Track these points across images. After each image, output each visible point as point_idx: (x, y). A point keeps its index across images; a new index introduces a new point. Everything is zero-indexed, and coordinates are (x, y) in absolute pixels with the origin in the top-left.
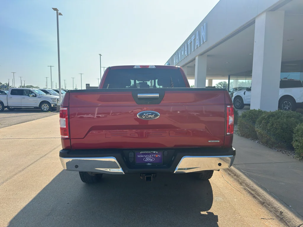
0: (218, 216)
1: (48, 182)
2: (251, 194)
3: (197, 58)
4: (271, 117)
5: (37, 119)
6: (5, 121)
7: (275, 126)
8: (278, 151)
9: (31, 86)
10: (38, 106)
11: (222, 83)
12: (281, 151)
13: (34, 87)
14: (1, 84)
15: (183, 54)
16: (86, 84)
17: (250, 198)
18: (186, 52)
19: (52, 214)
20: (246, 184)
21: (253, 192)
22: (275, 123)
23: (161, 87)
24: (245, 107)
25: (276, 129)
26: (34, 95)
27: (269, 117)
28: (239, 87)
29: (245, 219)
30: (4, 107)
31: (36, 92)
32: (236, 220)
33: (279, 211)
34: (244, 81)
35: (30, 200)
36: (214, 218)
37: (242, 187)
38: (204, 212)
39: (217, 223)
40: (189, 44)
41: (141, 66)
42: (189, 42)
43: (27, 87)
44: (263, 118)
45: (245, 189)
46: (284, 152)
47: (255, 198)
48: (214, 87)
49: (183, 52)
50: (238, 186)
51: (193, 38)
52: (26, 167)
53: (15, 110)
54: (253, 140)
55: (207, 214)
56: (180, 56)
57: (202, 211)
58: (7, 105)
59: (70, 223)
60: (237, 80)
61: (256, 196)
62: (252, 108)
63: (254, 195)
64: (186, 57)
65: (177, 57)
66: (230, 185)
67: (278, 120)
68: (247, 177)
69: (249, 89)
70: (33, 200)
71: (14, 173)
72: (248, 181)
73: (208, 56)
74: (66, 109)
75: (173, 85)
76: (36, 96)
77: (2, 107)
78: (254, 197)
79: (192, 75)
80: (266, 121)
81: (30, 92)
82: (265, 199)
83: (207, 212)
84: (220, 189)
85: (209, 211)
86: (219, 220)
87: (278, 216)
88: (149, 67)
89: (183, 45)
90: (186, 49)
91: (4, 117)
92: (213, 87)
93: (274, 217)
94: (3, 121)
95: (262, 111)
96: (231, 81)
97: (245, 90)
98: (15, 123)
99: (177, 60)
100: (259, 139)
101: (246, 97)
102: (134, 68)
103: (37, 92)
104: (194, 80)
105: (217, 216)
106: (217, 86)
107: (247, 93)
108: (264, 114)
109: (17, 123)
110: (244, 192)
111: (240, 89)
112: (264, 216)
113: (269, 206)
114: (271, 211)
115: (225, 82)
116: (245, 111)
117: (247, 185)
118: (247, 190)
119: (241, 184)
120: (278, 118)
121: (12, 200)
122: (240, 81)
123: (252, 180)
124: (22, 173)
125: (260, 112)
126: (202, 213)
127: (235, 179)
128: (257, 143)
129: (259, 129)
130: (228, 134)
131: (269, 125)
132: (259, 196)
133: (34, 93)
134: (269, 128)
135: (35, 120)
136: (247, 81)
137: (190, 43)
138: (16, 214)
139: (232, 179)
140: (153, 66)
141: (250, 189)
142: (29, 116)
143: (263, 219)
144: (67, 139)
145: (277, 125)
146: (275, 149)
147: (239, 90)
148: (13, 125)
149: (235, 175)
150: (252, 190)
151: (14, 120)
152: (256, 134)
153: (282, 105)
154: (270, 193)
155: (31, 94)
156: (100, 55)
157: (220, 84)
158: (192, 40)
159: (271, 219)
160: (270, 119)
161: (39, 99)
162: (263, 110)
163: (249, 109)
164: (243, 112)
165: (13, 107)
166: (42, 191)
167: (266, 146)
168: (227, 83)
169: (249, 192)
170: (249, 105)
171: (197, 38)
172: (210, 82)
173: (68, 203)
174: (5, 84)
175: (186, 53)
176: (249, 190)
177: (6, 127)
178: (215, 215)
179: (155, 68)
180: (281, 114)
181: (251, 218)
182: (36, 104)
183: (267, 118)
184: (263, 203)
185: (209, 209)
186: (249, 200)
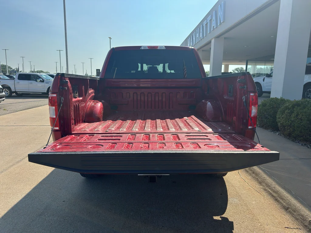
0: (234, 223)
1: (46, 176)
2: (273, 196)
3: (213, 41)
4: (296, 107)
5: (43, 105)
6: (10, 107)
7: (300, 117)
8: (302, 145)
9: (42, 71)
10: (46, 92)
11: (239, 69)
12: (305, 145)
13: (44, 72)
14: (12, 68)
15: (197, 36)
16: (97, 70)
17: (271, 201)
18: (201, 34)
19: (44, 214)
20: (266, 184)
21: (274, 194)
22: (301, 113)
23: (173, 71)
24: (264, 94)
25: (301, 120)
26: (42, 80)
27: (293, 107)
28: (257, 74)
29: (266, 227)
30: (11, 92)
31: (43, 77)
32: (255, 228)
33: (307, 219)
34: (263, 67)
35: (23, 196)
36: (228, 226)
37: (262, 187)
38: (217, 217)
39: (232, 232)
40: (204, 25)
41: (149, 47)
42: (205, 23)
43: (37, 72)
44: (287, 108)
45: (265, 190)
46: (309, 147)
47: (278, 201)
48: (231, 72)
49: (198, 35)
50: (257, 186)
51: (209, 18)
52: (24, 157)
53: (23, 95)
54: (273, 131)
55: (220, 219)
56: (194, 39)
57: (215, 216)
58: (14, 90)
59: (63, 226)
60: (255, 66)
61: (279, 199)
62: (272, 96)
63: (276, 198)
64: (201, 39)
65: (191, 40)
66: (247, 184)
67: (304, 110)
68: (268, 175)
69: (269, 76)
70: (26, 196)
71: (11, 164)
72: (269, 180)
73: (225, 38)
74: (55, 95)
75: (186, 69)
76: (43, 81)
77: (10, 92)
78: (276, 200)
79: (208, 60)
80: (289, 111)
81: (38, 77)
82: (289, 204)
83: (221, 217)
84: (236, 188)
85: (223, 216)
86: (234, 228)
87: (306, 226)
88: (158, 48)
89: (198, 26)
90: (201, 30)
91: (12, 102)
92: (229, 73)
93: (301, 227)
94: (9, 107)
95: (284, 99)
96: (249, 66)
97: (265, 77)
98: (21, 109)
99: (191, 43)
100: (280, 131)
101: (265, 84)
102: (141, 49)
103: (45, 77)
104: (209, 65)
105: (232, 222)
106: (234, 72)
107: (267, 79)
108: (288, 103)
109: (23, 109)
110: (264, 193)
111: (259, 75)
112: (288, 225)
113: (295, 212)
114: (297, 219)
115: (242, 68)
116: (266, 99)
117: (268, 186)
118: (268, 191)
119: (260, 183)
120: (304, 108)
121: (3, 195)
122: (258, 67)
123: (274, 180)
124: (20, 164)
125: (282, 101)
126: (215, 219)
127: (254, 177)
128: (278, 135)
129: (281, 119)
130: (250, 127)
131: (293, 115)
132: (282, 199)
133: (41, 78)
134: (292, 119)
135: (42, 106)
136: (266, 66)
137: (206, 25)
138: (5, 212)
139: (250, 177)
140: (162, 47)
141: (272, 190)
142: (37, 102)
143: (288, 228)
144: (56, 130)
145: (302, 115)
146: (298, 143)
147: (257, 77)
148: (19, 111)
149: (254, 173)
150: (274, 192)
151: (21, 106)
152: (277, 125)
153: (306, 93)
154: (296, 197)
155: (38, 79)
156: (110, 38)
157: (236, 69)
158: (208, 21)
159: (297, 228)
160: (295, 109)
161: (47, 84)
162: (286, 98)
163: (270, 97)
164: (263, 100)
165: (21, 93)
166: (37, 185)
167: (288, 139)
168: (245, 69)
169: (270, 194)
170: (269, 93)
171: (214, 18)
172: (227, 67)
173: (64, 201)
174: (16, 69)
175: (201, 36)
176: (270, 191)
177: (12, 113)
178: (230, 221)
179: (165, 49)
180: (308, 104)
181: (273, 227)
182: (44, 89)
183: (291, 108)
184: (287, 209)
185: (223, 213)
186: (270, 203)
